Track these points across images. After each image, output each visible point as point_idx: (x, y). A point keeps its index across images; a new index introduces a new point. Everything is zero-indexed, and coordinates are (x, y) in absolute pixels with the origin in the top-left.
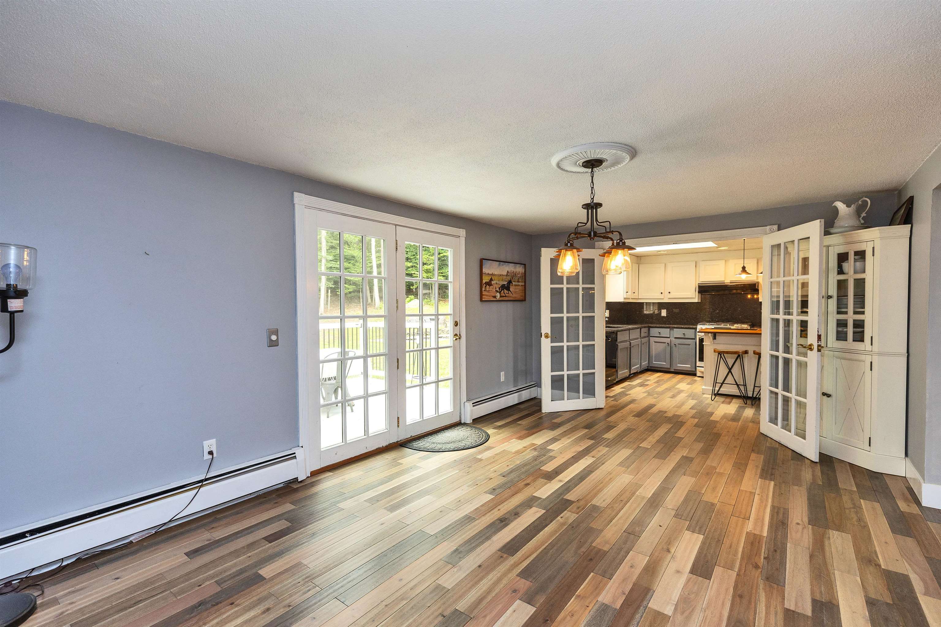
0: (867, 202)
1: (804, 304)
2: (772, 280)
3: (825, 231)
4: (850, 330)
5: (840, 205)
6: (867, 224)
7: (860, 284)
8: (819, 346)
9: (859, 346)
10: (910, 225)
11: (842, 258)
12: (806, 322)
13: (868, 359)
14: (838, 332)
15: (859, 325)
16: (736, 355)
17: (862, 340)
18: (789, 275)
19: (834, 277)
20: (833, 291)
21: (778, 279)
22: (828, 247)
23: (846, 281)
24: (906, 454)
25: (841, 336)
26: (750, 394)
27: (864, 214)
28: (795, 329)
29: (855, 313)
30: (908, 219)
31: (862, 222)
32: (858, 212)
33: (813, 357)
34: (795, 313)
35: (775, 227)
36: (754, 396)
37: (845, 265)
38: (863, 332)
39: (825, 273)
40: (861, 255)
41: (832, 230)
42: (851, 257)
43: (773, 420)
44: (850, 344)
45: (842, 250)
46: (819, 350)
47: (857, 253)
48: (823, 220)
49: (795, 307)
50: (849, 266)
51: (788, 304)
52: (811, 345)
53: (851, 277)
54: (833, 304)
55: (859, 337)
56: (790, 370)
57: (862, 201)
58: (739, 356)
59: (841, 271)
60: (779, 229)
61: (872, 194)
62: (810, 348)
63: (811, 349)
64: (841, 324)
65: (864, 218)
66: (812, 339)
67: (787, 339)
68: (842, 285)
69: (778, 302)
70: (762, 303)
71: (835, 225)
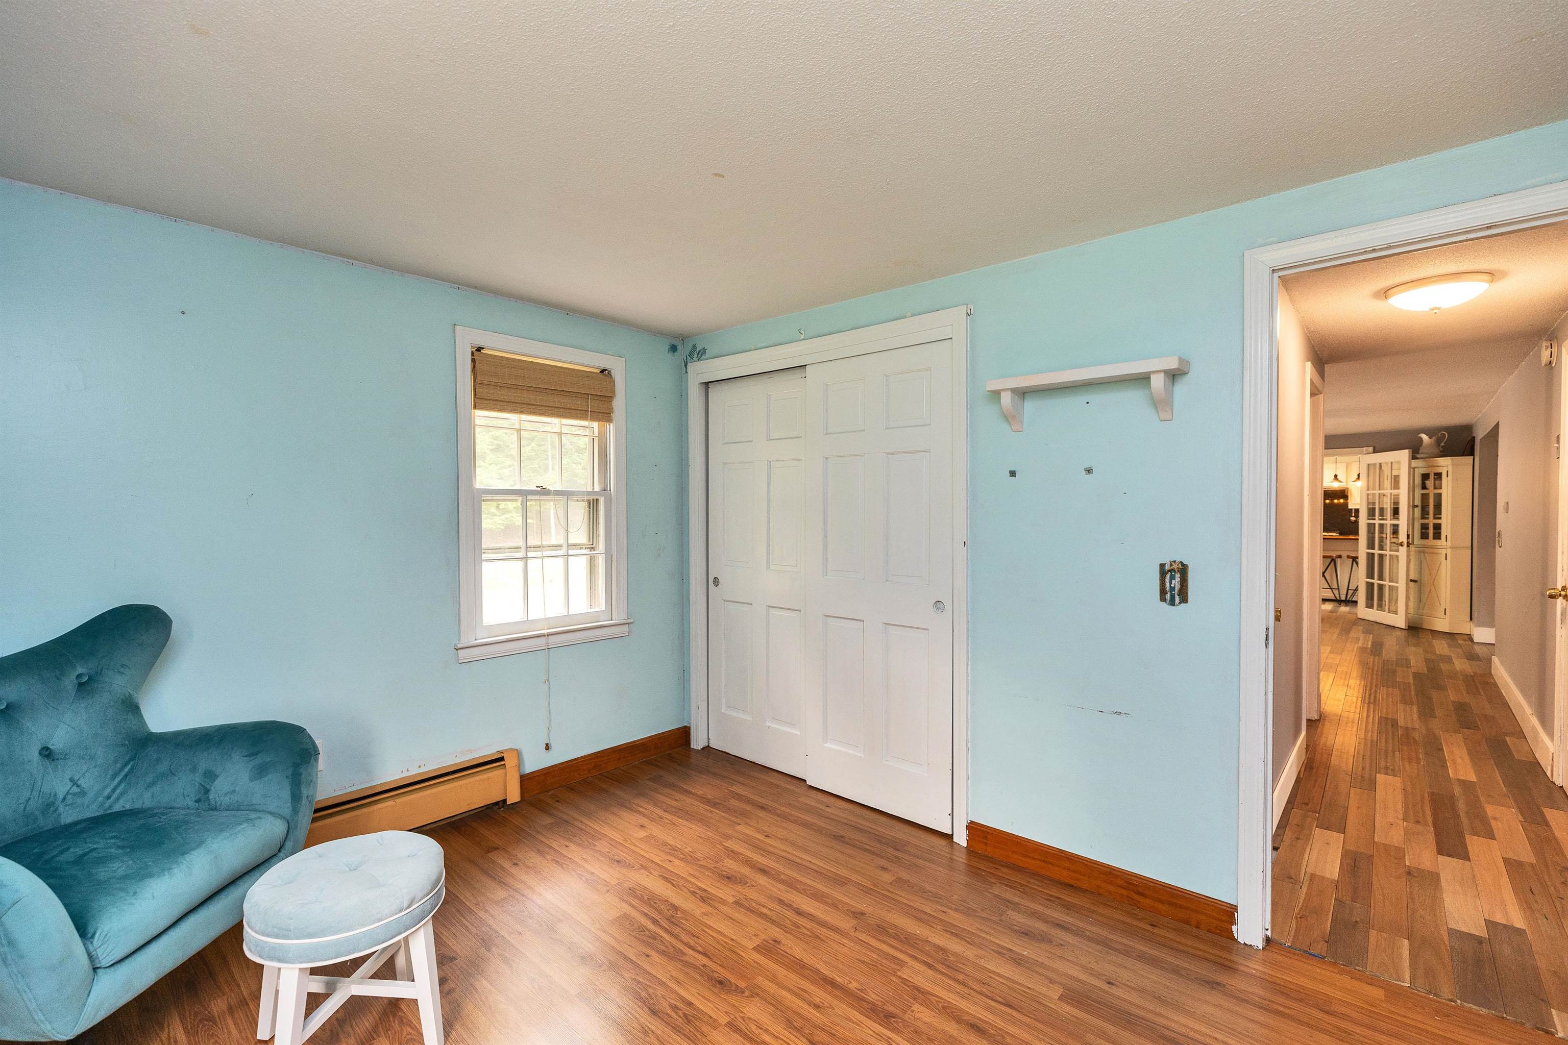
0: (1445, 435)
1: (1396, 512)
2: (1369, 492)
3: (1413, 456)
4: (1431, 531)
5: (1424, 437)
6: (1444, 454)
7: (1439, 497)
8: (1408, 543)
9: (1437, 542)
10: (1472, 457)
11: (1425, 477)
12: (1397, 525)
13: (1444, 552)
14: (1422, 533)
15: (1438, 527)
16: (1329, 560)
17: (1440, 538)
18: (1384, 489)
19: (1418, 492)
20: (1418, 502)
21: (1374, 492)
22: (1414, 468)
23: (1428, 494)
24: (1471, 619)
25: (1424, 536)
26: (1343, 598)
27: (1442, 444)
28: (1388, 530)
29: (1435, 518)
30: (1472, 453)
31: (1442, 449)
32: (1438, 442)
33: (1403, 550)
34: (1389, 518)
35: (1371, 449)
36: (1348, 599)
37: (1427, 482)
38: (1440, 533)
39: (1412, 489)
40: (1439, 476)
41: (1418, 456)
42: (1432, 476)
43: (1370, 605)
44: (1431, 541)
45: (1424, 471)
46: (1408, 546)
47: (1436, 474)
48: (1411, 450)
49: (1389, 513)
50: (1430, 483)
51: (1382, 510)
52: (1402, 542)
53: (1431, 492)
54: (1418, 512)
55: (1437, 536)
56: (1384, 564)
57: (1441, 434)
58: (1333, 560)
59: (1424, 487)
60: (1374, 452)
61: (1448, 429)
62: (1401, 544)
63: (1402, 546)
64: (1424, 527)
65: (1442, 447)
66: (1403, 537)
67: (1381, 540)
68: (1425, 497)
69: (1374, 509)
70: (1360, 510)
71: (1420, 451)
